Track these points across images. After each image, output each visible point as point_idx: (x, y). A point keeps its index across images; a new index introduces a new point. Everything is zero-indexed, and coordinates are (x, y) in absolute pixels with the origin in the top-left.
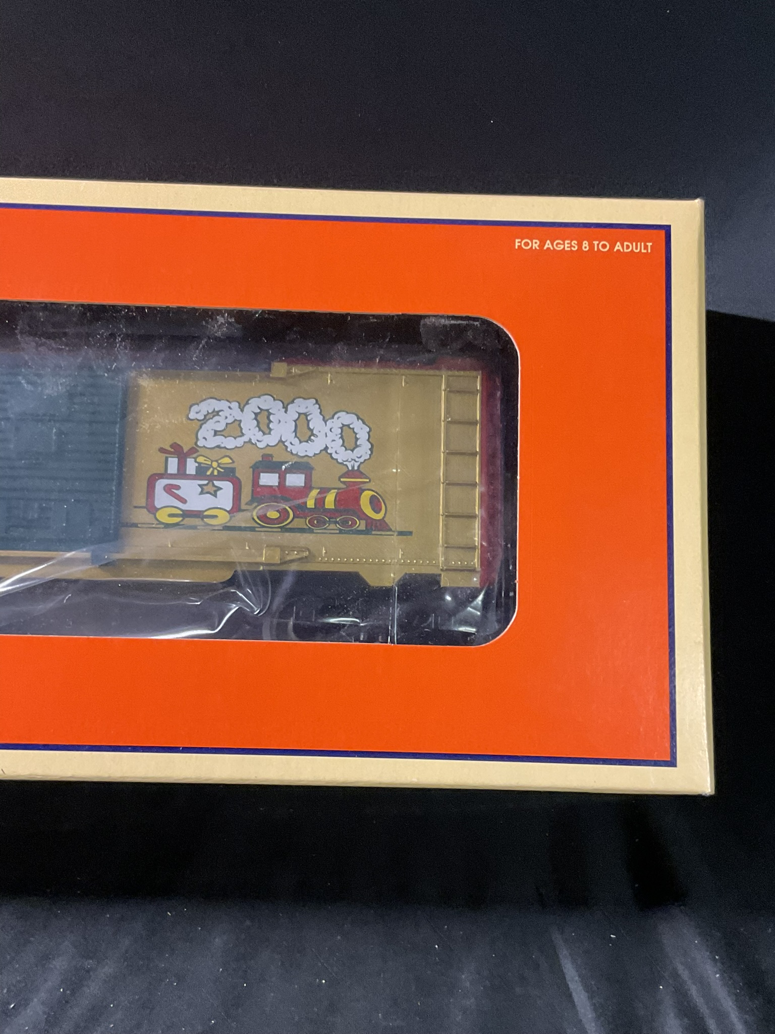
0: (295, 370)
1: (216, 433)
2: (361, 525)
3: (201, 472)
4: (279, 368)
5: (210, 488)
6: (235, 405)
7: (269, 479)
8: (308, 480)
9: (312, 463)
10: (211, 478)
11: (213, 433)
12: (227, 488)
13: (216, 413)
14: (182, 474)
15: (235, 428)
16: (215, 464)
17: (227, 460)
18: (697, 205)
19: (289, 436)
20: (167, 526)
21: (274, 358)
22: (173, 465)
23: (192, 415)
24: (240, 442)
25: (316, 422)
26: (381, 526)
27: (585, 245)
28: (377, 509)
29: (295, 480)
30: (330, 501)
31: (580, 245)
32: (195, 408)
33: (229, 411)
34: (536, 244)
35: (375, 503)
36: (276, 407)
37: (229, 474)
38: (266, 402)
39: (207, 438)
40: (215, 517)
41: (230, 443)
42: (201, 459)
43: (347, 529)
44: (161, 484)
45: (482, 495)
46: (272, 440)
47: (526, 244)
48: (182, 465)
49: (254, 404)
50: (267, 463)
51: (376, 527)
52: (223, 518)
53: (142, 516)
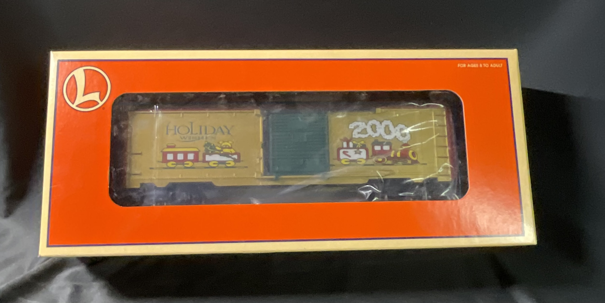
0: (383, 110)
1: (359, 133)
2: (409, 162)
3: (355, 147)
4: (379, 110)
5: (358, 152)
6: (364, 123)
7: (378, 148)
8: (391, 148)
9: (391, 142)
10: (358, 149)
11: (357, 133)
12: (364, 151)
13: (358, 126)
14: (348, 147)
15: (364, 131)
16: (359, 144)
17: (362, 142)
18: (515, 51)
19: (383, 133)
20: (346, 165)
21: (377, 106)
22: (345, 145)
23: (350, 127)
24: (366, 136)
25: (391, 128)
26: (416, 162)
27: (481, 66)
28: (414, 156)
29: (386, 148)
30: (398, 155)
31: (479, 65)
32: (350, 125)
33: (362, 125)
34: (464, 66)
35: (413, 154)
36: (377, 123)
37: (364, 147)
38: (374, 122)
39: (356, 135)
40: (361, 161)
41: (363, 136)
42: (354, 142)
43: (405, 164)
44: (341, 151)
45: (449, 151)
46: (377, 135)
47: (462, 66)
48: (348, 144)
49: (371, 123)
50: (376, 142)
51: (415, 162)
52: (364, 162)
53: (336, 162)
